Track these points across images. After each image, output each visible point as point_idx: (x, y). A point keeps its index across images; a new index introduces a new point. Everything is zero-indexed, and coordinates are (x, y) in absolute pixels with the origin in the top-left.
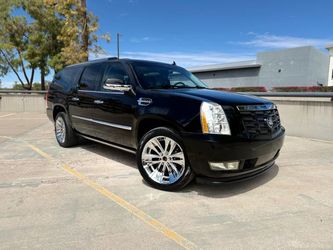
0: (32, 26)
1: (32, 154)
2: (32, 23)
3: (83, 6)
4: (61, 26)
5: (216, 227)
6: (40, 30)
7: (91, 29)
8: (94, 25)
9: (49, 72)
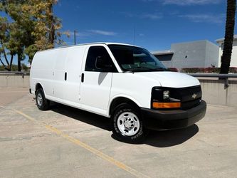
0: (12, 25)
1: (21, 118)
2: (12, 23)
3: (50, 12)
4: (34, 25)
5: (148, 160)
6: (19, 28)
7: (56, 27)
8: (58, 25)
9: (25, 57)
